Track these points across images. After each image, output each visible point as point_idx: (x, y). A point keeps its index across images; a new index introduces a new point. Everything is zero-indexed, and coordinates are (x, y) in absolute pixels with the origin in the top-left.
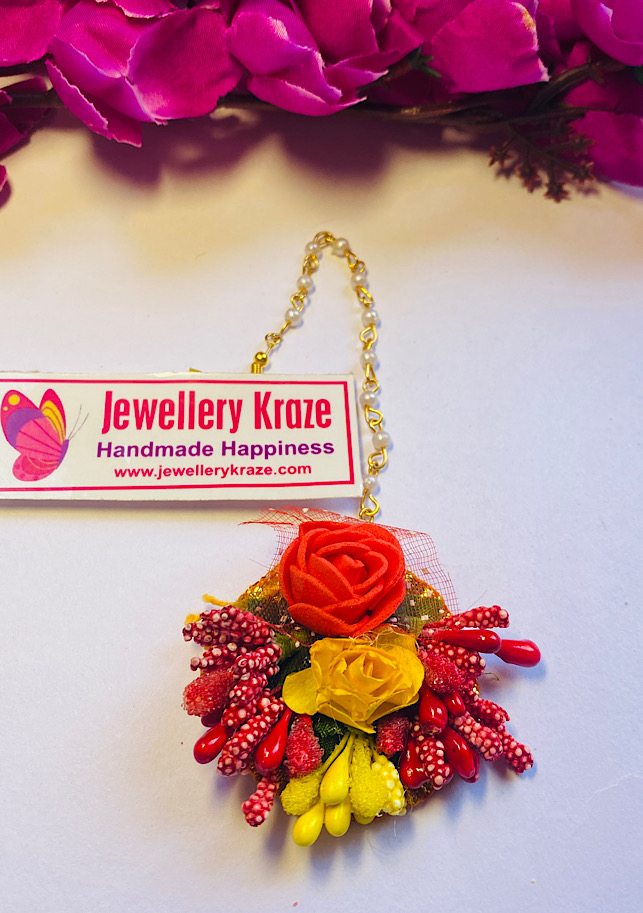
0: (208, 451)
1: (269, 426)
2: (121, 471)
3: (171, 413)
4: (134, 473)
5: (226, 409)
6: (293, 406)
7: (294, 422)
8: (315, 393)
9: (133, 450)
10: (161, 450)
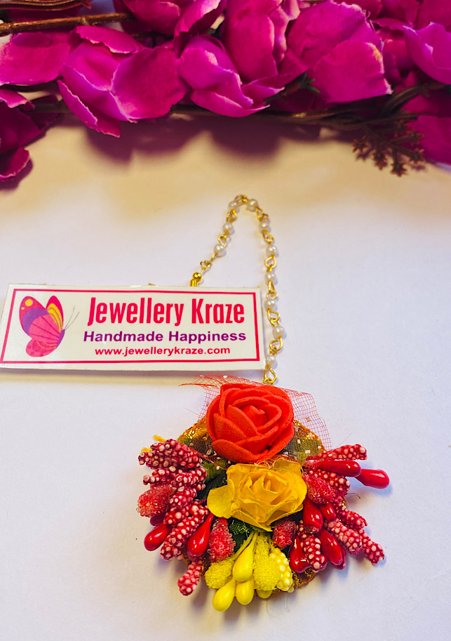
0: (159, 337)
1: (201, 321)
2: (99, 350)
3: (135, 312)
4: (109, 352)
5: (173, 310)
6: (218, 309)
7: (219, 319)
8: (234, 300)
9: (108, 337)
10: (127, 337)
